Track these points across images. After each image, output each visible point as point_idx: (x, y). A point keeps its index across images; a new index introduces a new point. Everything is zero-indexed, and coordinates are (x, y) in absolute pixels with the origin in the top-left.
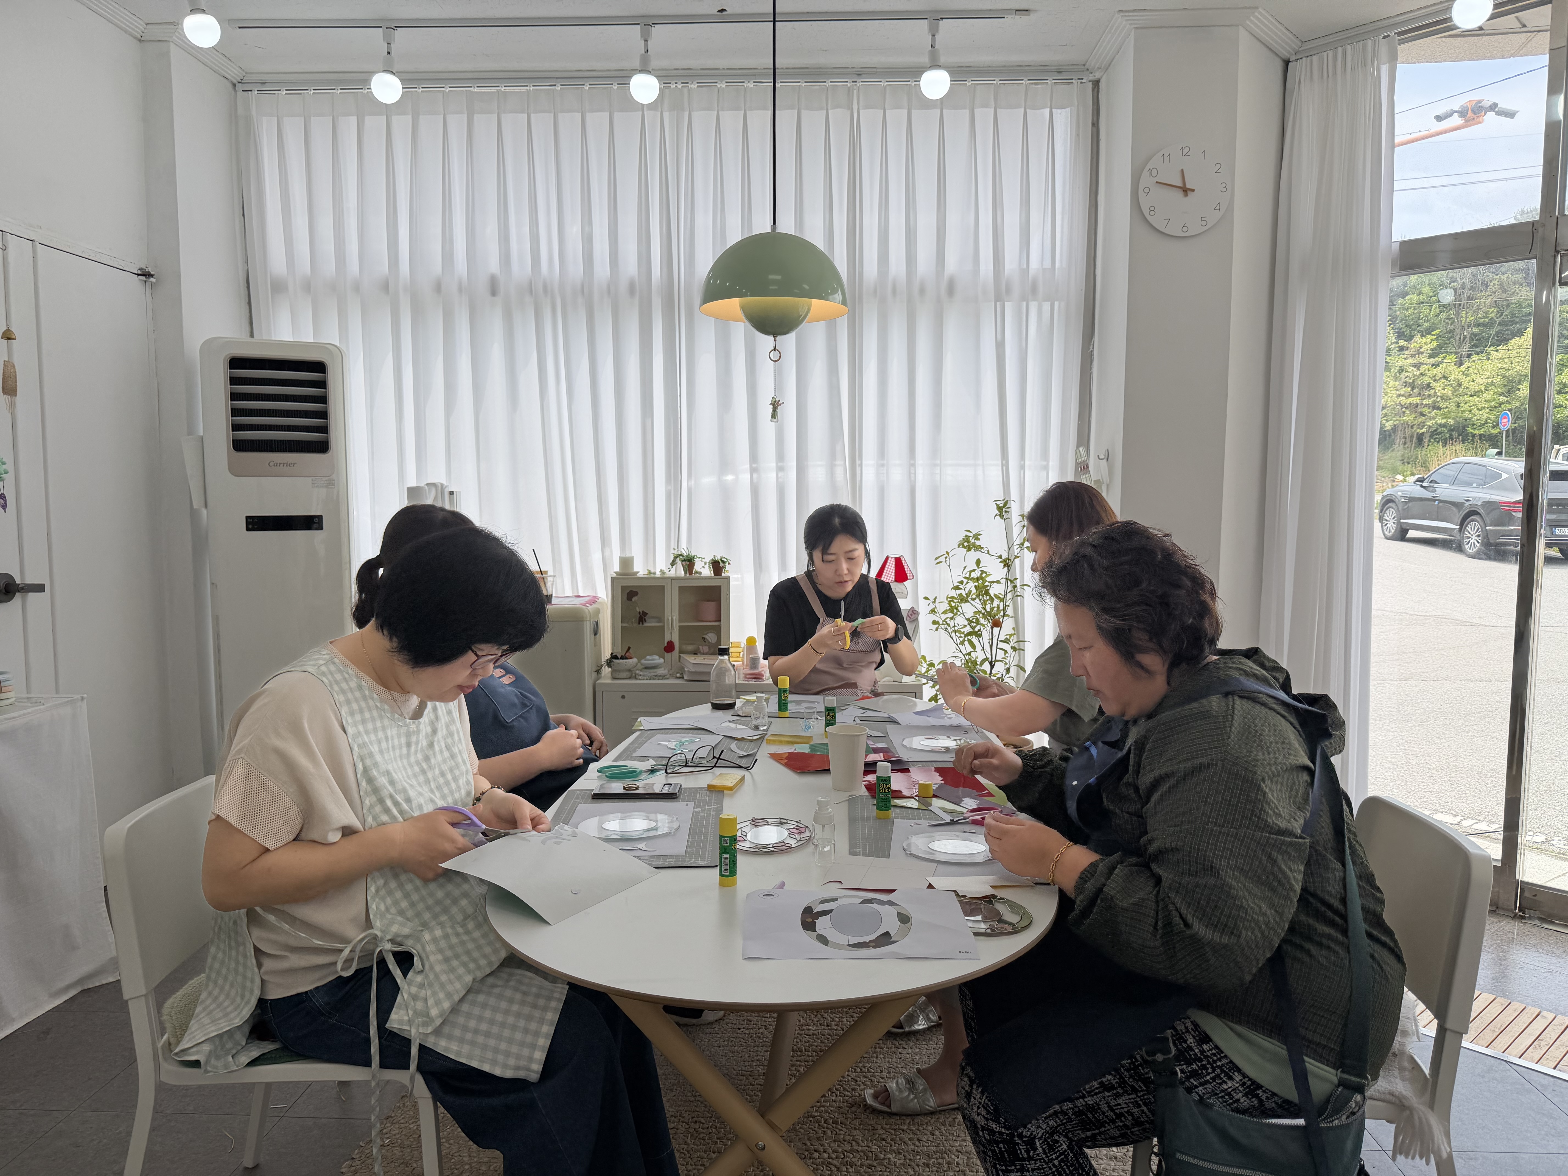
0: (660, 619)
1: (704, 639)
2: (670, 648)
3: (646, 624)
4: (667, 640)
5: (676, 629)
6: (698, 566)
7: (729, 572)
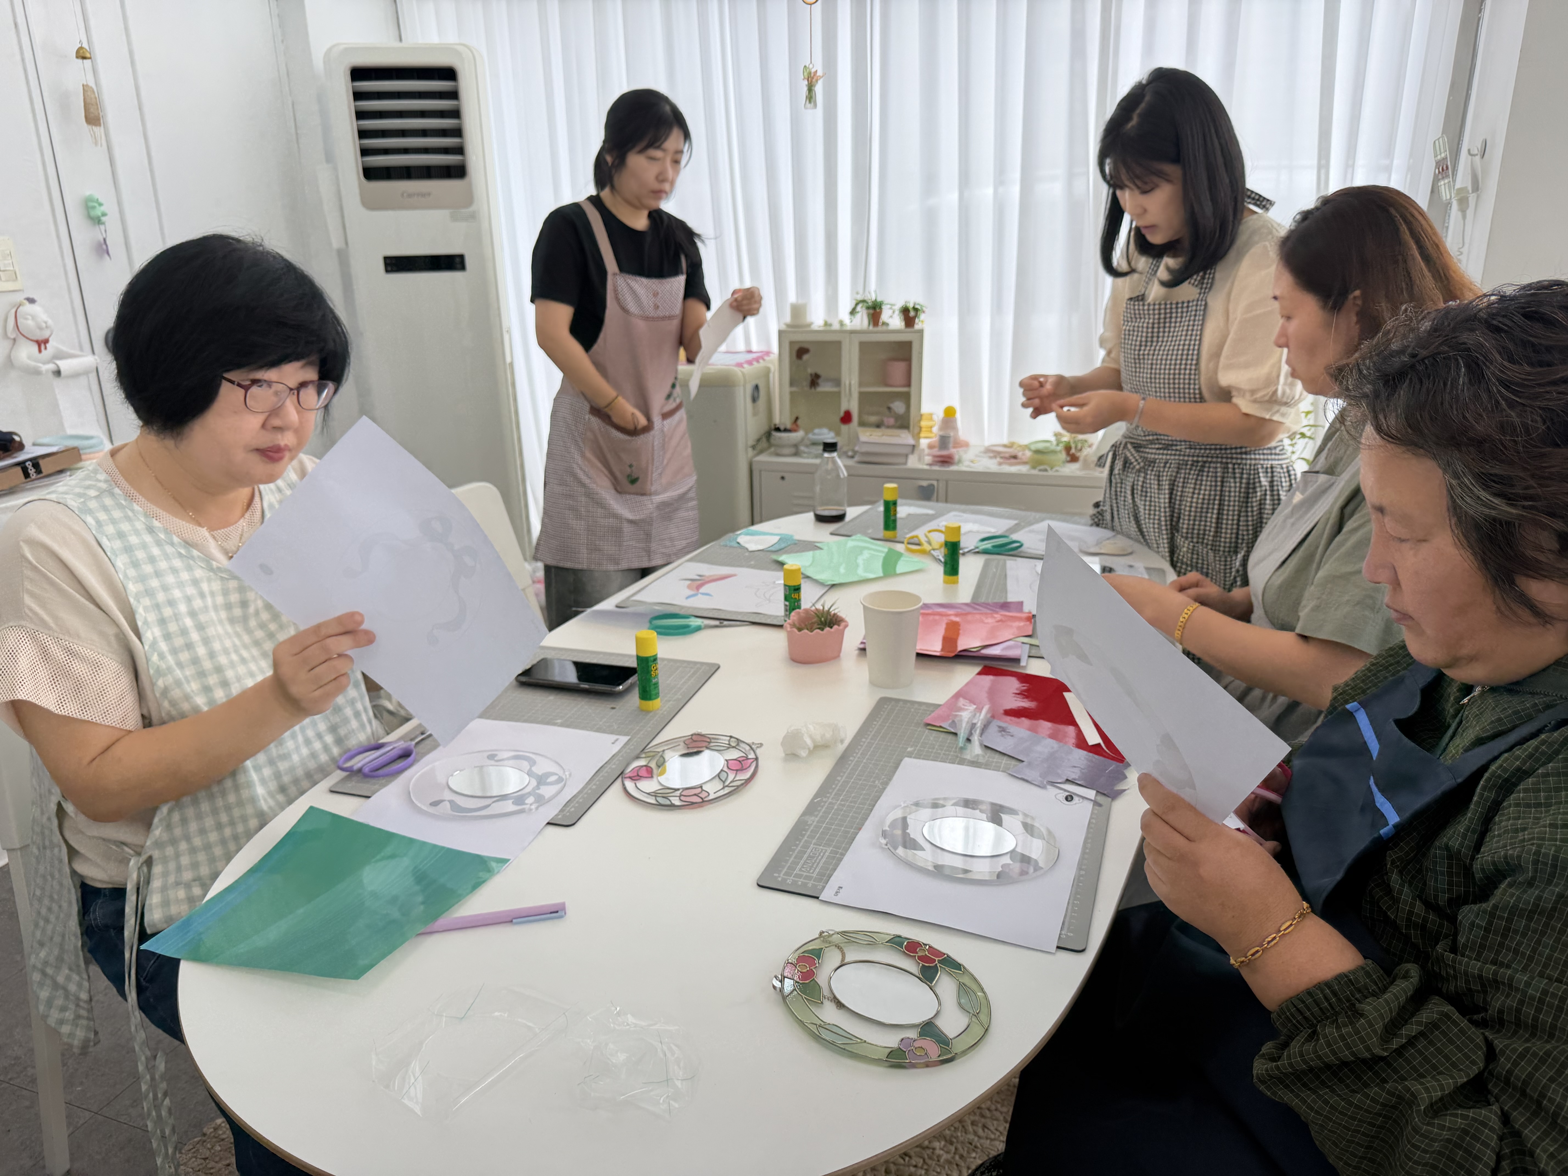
0: (838, 382)
1: (889, 408)
2: (847, 418)
3: (820, 389)
4: (844, 407)
5: (855, 395)
6: (885, 316)
7: (923, 322)
